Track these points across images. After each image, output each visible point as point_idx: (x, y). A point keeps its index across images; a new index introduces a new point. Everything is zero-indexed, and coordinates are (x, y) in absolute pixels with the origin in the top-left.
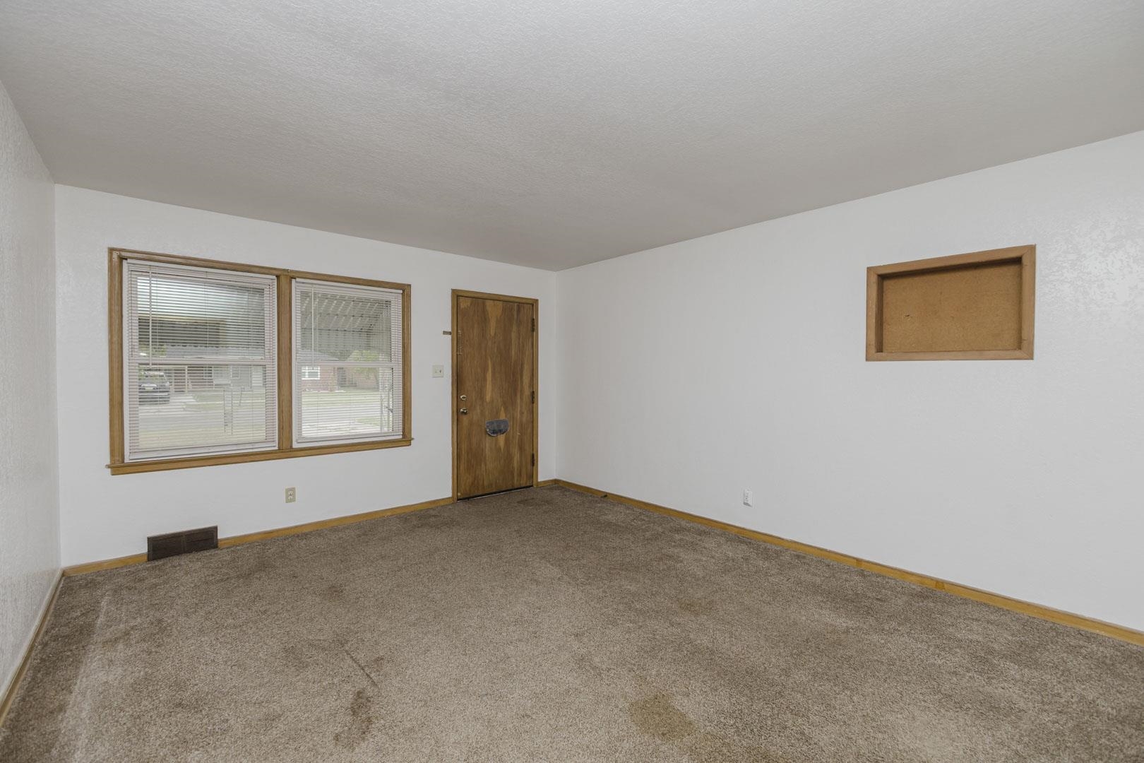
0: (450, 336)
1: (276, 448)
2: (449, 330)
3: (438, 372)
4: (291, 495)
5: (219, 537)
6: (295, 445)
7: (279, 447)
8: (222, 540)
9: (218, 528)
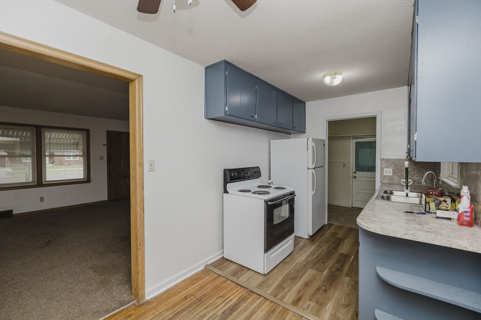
0: (106, 146)
1: (36, 184)
2: (106, 144)
3: (101, 158)
4: (42, 199)
5: (13, 213)
6: (43, 183)
7: (37, 184)
8: (14, 214)
9: (13, 210)
